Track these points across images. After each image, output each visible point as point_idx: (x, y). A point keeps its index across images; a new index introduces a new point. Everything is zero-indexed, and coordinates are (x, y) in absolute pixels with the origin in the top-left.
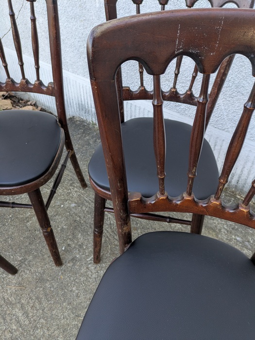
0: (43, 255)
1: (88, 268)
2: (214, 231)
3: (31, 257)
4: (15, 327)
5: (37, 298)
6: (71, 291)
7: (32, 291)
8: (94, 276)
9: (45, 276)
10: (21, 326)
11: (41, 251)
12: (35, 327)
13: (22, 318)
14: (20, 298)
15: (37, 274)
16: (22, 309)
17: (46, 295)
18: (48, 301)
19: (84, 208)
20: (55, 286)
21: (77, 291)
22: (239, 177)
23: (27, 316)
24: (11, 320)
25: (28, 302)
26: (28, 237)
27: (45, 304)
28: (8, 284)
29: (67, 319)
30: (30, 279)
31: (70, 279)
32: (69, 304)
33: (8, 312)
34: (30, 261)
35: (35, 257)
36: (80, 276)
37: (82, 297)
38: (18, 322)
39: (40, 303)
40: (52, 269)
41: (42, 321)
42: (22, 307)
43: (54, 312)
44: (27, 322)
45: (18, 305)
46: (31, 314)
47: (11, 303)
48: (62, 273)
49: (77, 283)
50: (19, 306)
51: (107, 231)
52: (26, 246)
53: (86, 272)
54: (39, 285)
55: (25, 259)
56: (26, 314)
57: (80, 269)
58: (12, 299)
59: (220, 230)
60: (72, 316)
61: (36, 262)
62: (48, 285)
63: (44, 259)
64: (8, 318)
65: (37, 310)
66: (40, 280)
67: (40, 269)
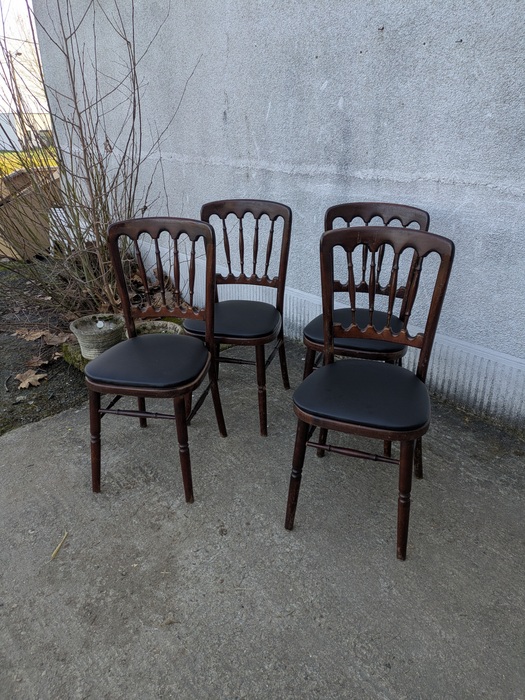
5: (246, 452)
6: (276, 451)
7: (241, 447)
9: (252, 441)
10: (234, 464)
12: (246, 466)
14: (232, 450)
15: (245, 439)
16: (234, 456)
17: (254, 451)
18: (256, 454)
20: (262, 447)
21: (281, 452)
22: (456, 384)
23: (239, 460)
24: (226, 461)
25: (239, 453)
27: (253, 455)
31: (275, 445)
32: (275, 458)
38: (232, 462)
39: (249, 455)
41: (252, 463)
43: (262, 460)
44: (239, 463)
46: (242, 459)
48: (267, 440)
49: (281, 447)
50: (231, 454)
54: (247, 445)
56: (237, 458)
58: (225, 450)
62: (255, 446)
64: (223, 459)
65: (247, 458)
66: (248, 442)
67: (247, 436)
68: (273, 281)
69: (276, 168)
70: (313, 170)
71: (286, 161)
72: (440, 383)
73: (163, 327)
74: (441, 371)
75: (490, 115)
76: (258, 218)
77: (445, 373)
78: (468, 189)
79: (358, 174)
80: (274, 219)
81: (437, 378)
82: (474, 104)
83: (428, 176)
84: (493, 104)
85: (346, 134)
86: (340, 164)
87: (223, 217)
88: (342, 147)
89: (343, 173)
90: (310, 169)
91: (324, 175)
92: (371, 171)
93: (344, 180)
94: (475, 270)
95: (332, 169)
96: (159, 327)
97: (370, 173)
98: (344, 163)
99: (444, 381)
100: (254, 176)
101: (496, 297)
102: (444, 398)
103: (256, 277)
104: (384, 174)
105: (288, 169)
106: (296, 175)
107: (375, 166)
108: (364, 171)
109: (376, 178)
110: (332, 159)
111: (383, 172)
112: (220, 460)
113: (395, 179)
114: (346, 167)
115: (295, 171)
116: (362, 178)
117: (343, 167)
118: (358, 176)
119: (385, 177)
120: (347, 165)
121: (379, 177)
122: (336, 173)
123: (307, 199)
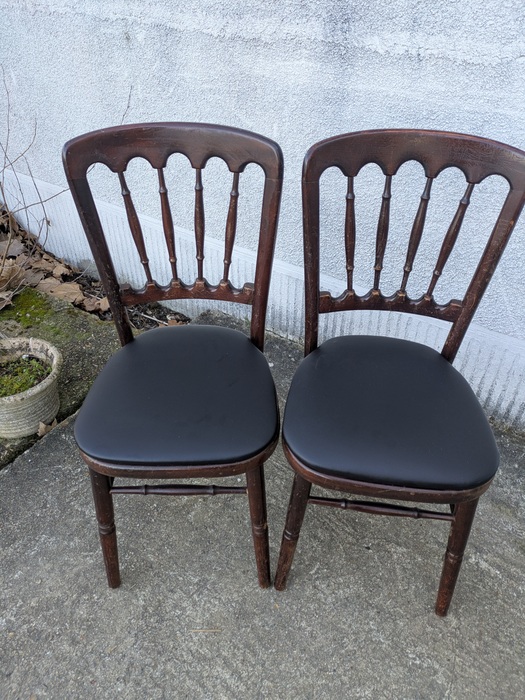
0: (233, 571)
1: (315, 587)
2: (509, 506)
3: (213, 577)
5: (247, 646)
6: (299, 628)
7: (233, 634)
8: (330, 599)
9: (248, 607)
11: (227, 563)
12: (259, 693)
13: (232, 682)
14: (218, 649)
15: (234, 604)
16: (228, 666)
17: (260, 640)
18: (267, 649)
19: (278, 481)
20: (271, 623)
21: (309, 629)
23: (240, 678)
24: (215, 686)
25: (234, 654)
26: (197, 541)
27: (262, 655)
28: (189, 626)
29: (307, 677)
30: (225, 615)
31: (292, 609)
32: (303, 651)
33: (205, 674)
34: (214, 583)
35: (221, 575)
36: (307, 602)
37: (321, 638)
38: (228, 688)
39: (255, 654)
40: (257, 594)
41: (266, 683)
42: (227, 664)
43: (282, 667)
44: (242, 688)
45: (218, 659)
46: (244, 674)
47: (205, 659)
48: (275, 600)
49: (306, 614)
50: (220, 661)
51: (330, 520)
52: (199, 557)
53: (315, 594)
54: (243, 623)
55: (205, 581)
56: (235, 672)
57: (304, 590)
58: (204, 651)
59: (517, 504)
60: (314, 670)
61: (226, 584)
62: (256, 621)
63: (238, 578)
64: (209, 684)
65: (253, 666)
66: (242, 615)
67: (235, 595)
68: (241, 291)
69: (187, 22)
70: (270, 30)
71: (208, 10)
72: (504, 405)
73: (20, 348)
74: (511, 389)
76: (199, 165)
77: (516, 393)
79: (374, 42)
80: (237, 170)
81: (501, 398)
86: (332, 20)
87: (119, 168)
89: (339, 37)
90: (264, 27)
91: (296, 43)
92: (405, 36)
93: (339, 52)
95: (314, 30)
96: (13, 350)
97: (402, 41)
98: (342, 18)
99: (512, 403)
100: (140, 37)
102: (509, 424)
103: (207, 285)
104: (434, 44)
105: (213, 25)
106: (233, 39)
107: (414, 25)
108: (387, 35)
109: (414, 52)
110: (313, 7)
111: (432, 39)
112: (203, 686)
113: (460, 57)
114: (346, 26)
115: (229, 32)
116: (381, 51)
117: (339, 26)
118: (373, 48)
119: (435, 52)
120: (347, 21)
121: (421, 51)
122: (321, 38)
123: (259, 91)
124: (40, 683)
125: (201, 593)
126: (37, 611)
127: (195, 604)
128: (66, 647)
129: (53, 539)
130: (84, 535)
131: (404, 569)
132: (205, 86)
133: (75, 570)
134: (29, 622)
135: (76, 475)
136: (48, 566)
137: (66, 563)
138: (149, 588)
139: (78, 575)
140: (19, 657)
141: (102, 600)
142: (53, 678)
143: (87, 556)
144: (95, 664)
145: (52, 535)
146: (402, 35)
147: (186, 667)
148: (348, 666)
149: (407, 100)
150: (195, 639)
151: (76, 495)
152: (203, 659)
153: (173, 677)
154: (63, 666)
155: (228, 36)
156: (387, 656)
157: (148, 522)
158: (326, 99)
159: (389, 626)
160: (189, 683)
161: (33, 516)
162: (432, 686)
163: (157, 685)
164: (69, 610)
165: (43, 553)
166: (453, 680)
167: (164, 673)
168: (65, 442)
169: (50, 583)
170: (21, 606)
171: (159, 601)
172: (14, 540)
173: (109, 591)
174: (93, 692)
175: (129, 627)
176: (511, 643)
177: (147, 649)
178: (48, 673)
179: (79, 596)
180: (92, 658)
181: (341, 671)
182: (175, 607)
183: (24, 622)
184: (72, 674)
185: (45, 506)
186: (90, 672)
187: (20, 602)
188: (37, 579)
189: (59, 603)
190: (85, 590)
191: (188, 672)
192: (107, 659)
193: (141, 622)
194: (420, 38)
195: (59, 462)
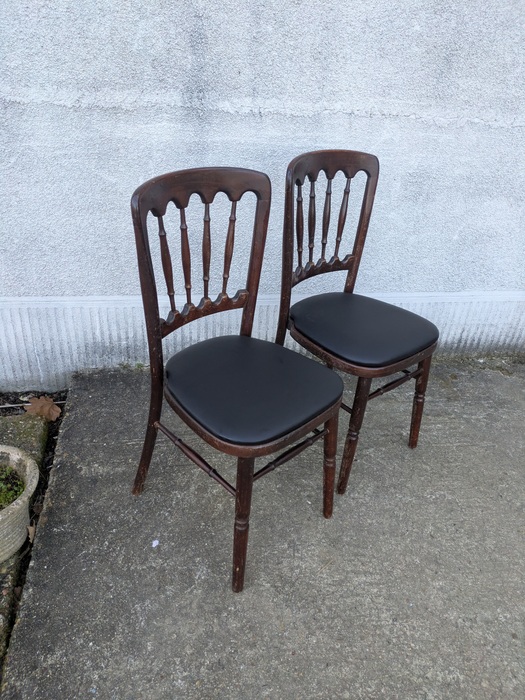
0: (302, 524)
4: (375, 590)
5: (356, 555)
6: (370, 525)
7: (342, 555)
8: (367, 499)
9: (332, 536)
10: (378, 584)
11: (293, 523)
12: (388, 572)
13: (369, 579)
14: (344, 570)
15: (323, 541)
17: (358, 546)
18: (367, 548)
20: (353, 534)
21: (374, 521)
23: (371, 574)
24: (364, 589)
25: (354, 565)
27: (368, 552)
28: (313, 573)
29: (400, 544)
30: (325, 550)
31: (355, 519)
32: (384, 534)
33: (352, 588)
34: (299, 539)
35: (297, 531)
36: (358, 509)
37: (385, 521)
38: (371, 584)
39: (364, 556)
40: (329, 526)
41: (386, 564)
42: (357, 573)
43: (384, 550)
44: (378, 577)
45: (349, 575)
46: (371, 570)
47: (342, 581)
49: (365, 515)
50: (351, 575)
52: (272, 532)
53: (357, 502)
54: (340, 546)
55: (292, 542)
56: (365, 573)
58: (337, 577)
60: (399, 538)
61: (306, 534)
62: (345, 539)
63: (309, 526)
64: (359, 591)
65: (370, 562)
67: (318, 535)
69: (33, 95)
70: (131, 99)
71: (60, 84)
75: (417, 28)
78: (387, 121)
79: (225, 105)
82: (399, 11)
83: (338, 106)
84: (423, 14)
85: (197, 40)
86: (188, 90)
88: (189, 61)
89: (196, 103)
90: (124, 98)
91: (156, 109)
92: (248, 101)
93: (197, 114)
94: (392, 215)
95: (175, 98)
97: (246, 104)
98: (197, 89)
101: (412, 239)
104: (270, 105)
105: (67, 98)
106: (89, 109)
107: (254, 93)
108: (236, 101)
109: (256, 111)
110: (170, 80)
111: (268, 101)
112: (358, 595)
113: (289, 112)
114: (201, 95)
115: (85, 102)
116: (232, 112)
117: (195, 94)
118: (225, 110)
119: (271, 110)
120: (200, 91)
121: (261, 110)
122: (180, 104)
123: (121, 151)
124: (259, 689)
125: (298, 550)
126: (199, 652)
127: (301, 559)
128: (250, 653)
129: (147, 602)
130: (172, 581)
131: (383, 458)
132: (58, 152)
133: (194, 605)
134: (202, 664)
135: (108, 547)
136: (168, 621)
137: (181, 608)
138: (262, 574)
139: (200, 607)
140: (223, 689)
141: (239, 607)
142: (265, 677)
143: (192, 591)
144: (283, 644)
145: (144, 600)
146: (246, 99)
147: (338, 595)
148: (410, 523)
149: (254, 145)
150: (325, 576)
151: (127, 560)
152: (340, 583)
153: (337, 606)
154: (262, 664)
155: (84, 106)
156: (420, 504)
157: (212, 537)
158: (189, 151)
159: (405, 491)
160: (348, 601)
161: (109, 600)
162: (450, 502)
163: (333, 619)
164: (223, 633)
165: (151, 617)
166: (453, 493)
167: (330, 609)
168: (63, 534)
169: (184, 630)
170: (181, 662)
171: (278, 575)
172: (113, 628)
173: (237, 597)
174: (301, 657)
175: (277, 605)
176: (456, 460)
177: (304, 607)
178: (257, 678)
179: (219, 618)
180: (276, 642)
181: (410, 529)
182: (292, 569)
183: (198, 668)
184: (275, 663)
185: (109, 588)
186: (285, 651)
187: (178, 660)
188: (170, 635)
189: (210, 635)
190: (218, 611)
191: (341, 596)
192: (286, 634)
193: (281, 596)
194: (259, 101)
195: (78, 550)
